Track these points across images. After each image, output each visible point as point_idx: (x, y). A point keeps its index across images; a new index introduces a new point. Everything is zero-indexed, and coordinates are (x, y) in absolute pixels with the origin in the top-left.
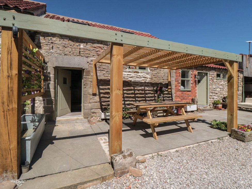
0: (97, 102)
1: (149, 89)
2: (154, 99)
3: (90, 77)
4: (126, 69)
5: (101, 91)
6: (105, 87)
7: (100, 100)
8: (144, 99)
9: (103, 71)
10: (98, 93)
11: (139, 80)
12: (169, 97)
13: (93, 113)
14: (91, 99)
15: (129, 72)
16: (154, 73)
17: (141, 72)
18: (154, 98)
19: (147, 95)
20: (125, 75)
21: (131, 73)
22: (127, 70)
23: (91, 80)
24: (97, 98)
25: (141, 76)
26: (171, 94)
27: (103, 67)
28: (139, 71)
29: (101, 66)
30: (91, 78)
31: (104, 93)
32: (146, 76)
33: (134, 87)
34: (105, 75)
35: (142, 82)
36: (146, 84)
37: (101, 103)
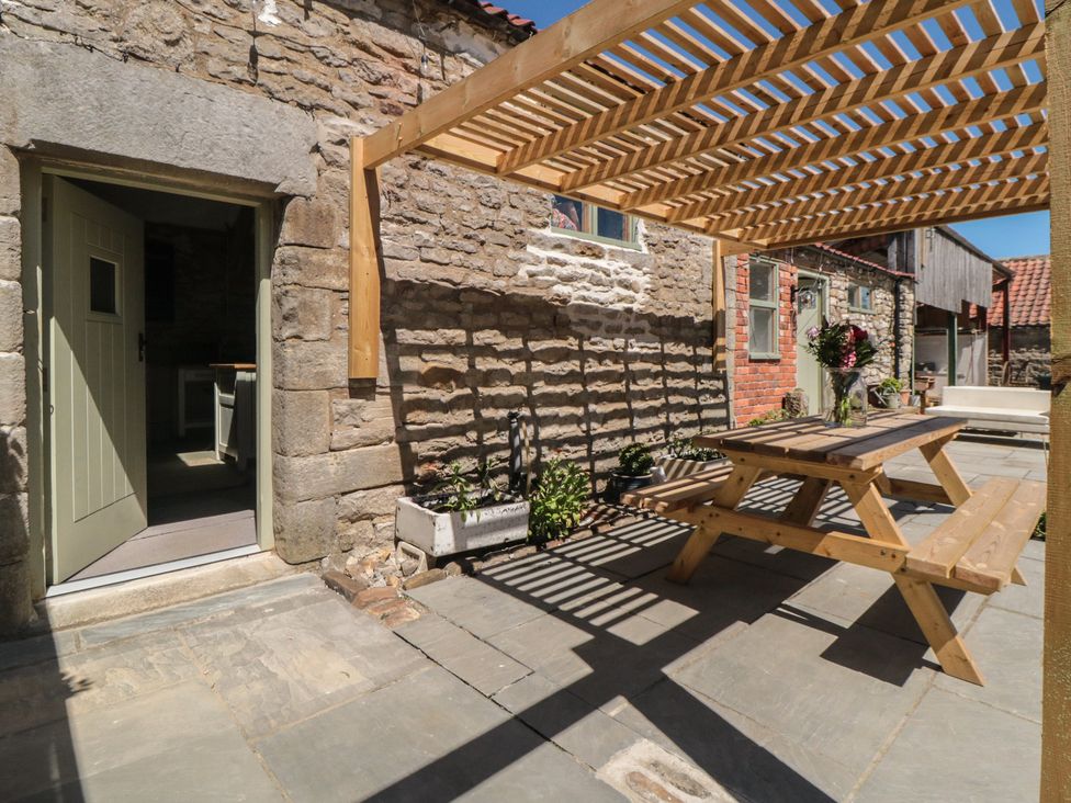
0: (381, 442)
1: (645, 351)
2: (663, 405)
3: (330, 259)
4: (545, 225)
5: (409, 363)
6: (430, 335)
7: (401, 423)
8: (624, 405)
9: (414, 221)
10: (384, 379)
11: (602, 297)
12: (715, 394)
13: (355, 518)
14: (337, 419)
15: (559, 246)
16: (664, 265)
17: (612, 254)
18: (663, 400)
19: (635, 383)
20: (538, 261)
21: (568, 252)
22: (547, 232)
23: (337, 284)
24: (378, 413)
25: (613, 276)
26: (724, 378)
27: (421, 197)
28: (606, 247)
29: (401, 187)
30: (337, 271)
31: (427, 379)
32: (632, 278)
33: (581, 338)
34: (432, 255)
35: (617, 312)
36: (633, 324)
37: (404, 447)
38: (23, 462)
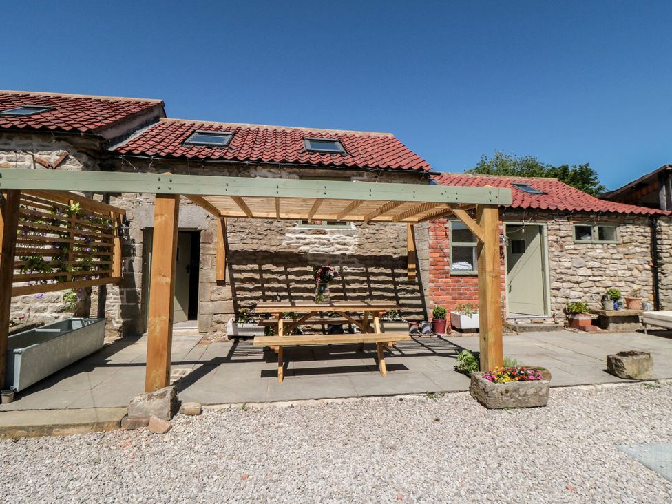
0: (227, 300)
1: (355, 271)
2: (368, 295)
3: (211, 246)
4: (295, 226)
5: (236, 276)
6: (245, 267)
7: (234, 294)
8: (342, 294)
9: (240, 232)
10: (228, 280)
11: (327, 250)
12: (413, 291)
13: (219, 322)
14: (213, 292)
15: (303, 232)
16: (368, 233)
17: (332, 232)
18: (368, 293)
19: (348, 284)
20: (292, 239)
21: (307, 234)
22: (296, 228)
23: (213, 253)
24: (227, 291)
25: (332, 241)
26: (420, 284)
27: (241, 224)
28: (327, 230)
29: (235, 222)
30: (214, 249)
31: (243, 281)
32: (345, 241)
34: (245, 241)
35: (336, 255)
36: (346, 260)
37: (235, 302)
38: (140, 297)
